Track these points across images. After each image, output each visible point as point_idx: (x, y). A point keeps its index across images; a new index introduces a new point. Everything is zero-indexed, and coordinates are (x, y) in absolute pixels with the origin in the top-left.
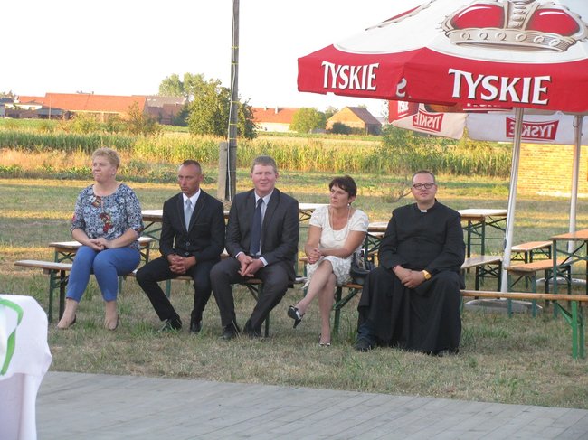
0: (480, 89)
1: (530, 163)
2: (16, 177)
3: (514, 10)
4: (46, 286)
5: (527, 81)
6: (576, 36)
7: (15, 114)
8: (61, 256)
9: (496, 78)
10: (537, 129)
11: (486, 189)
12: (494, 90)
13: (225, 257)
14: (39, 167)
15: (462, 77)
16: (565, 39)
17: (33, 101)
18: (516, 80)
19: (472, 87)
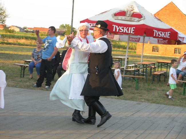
0: (119, 30)
1: (140, 47)
2: (24, 45)
3: (128, 12)
4: (20, 69)
5: (130, 28)
6: (142, 19)
7: (27, 32)
8: (26, 63)
9: (123, 27)
10: (135, 39)
11: (129, 52)
12: (122, 30)
13: (60, 65)
14: (29, 43)
15: (116, 27)
16: (139, 19)
17: (31, 29)
18: (127, 28)
19: (118, 29)
